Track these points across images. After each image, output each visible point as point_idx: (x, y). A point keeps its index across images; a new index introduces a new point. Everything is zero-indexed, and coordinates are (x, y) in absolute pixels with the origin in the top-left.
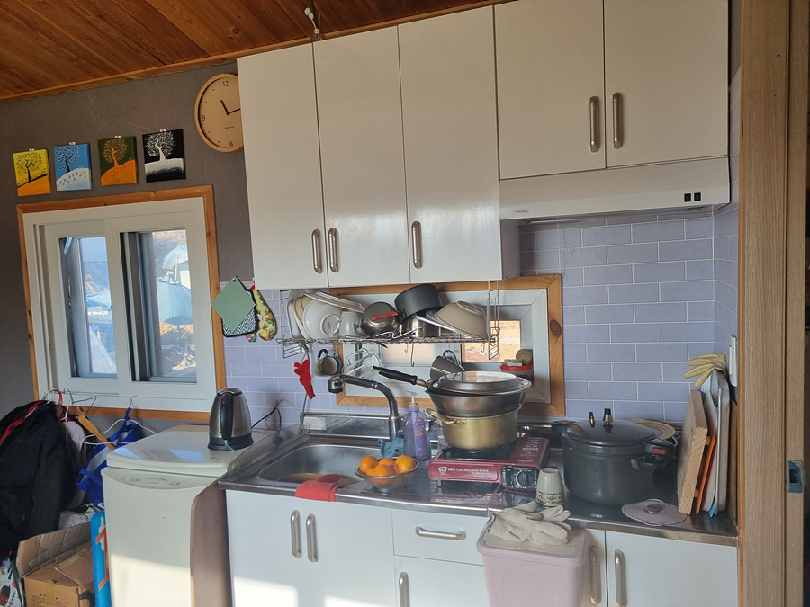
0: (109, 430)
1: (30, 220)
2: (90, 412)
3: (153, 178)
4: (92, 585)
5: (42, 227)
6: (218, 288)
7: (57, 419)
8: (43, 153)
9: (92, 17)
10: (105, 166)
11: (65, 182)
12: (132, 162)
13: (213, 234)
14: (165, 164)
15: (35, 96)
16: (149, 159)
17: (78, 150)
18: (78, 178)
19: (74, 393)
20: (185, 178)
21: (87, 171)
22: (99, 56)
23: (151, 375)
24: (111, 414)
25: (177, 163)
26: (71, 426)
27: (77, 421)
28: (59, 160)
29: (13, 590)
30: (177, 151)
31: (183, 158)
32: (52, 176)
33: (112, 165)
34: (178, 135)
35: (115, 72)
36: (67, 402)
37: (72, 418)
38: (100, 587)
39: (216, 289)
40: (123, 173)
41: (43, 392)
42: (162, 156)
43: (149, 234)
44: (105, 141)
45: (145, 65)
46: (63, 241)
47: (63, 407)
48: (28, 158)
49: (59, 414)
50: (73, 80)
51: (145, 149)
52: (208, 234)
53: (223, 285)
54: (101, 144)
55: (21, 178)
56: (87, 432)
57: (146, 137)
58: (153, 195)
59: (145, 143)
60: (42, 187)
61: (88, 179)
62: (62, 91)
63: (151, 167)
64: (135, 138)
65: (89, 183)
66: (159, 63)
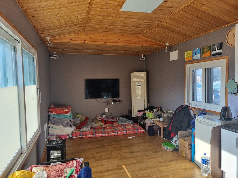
0: (199, 113)
1: (187, 66)
2: (195, 108)
3: (214, 55)
4: (191, 143)
5: (189, 67)
6: (228, 82)
7: (188, 109)
8: (191, 51)
9: (203, 22)
10: (204, 53)
11: (194, 58)
12: (210, 51)
13: (228, 68)
14: (217, 51)
15: (191, 39)
16: (213, 50)
17: (198, 50)
18: (198, 56)
19: (192, 104)
20: (222, 54)
21: (200, 54)
22: (204, 29)
23: (210, 102)
24: (199, 109)
25: (220, 51)
26: (191, 111)
27: (192, 110)
28: (194, 53)
29: (177, 141)
30: (221, 48)
31: (222, 49)
32: (192, 56)
33: (205, 53)
34: (221, 44)
35: (208, 31)
36: (191, 106)
37: (191, 109)
38: (193, 144)
39: (227, 82)
40: (207, 54)
41: (186, 103)
42: (217, 49)
43: (212, 68)
44: (204, 47)
45: (214, 28)
46: (193, 70)
47: (190, 107)
48: (188, 53)
49: (189, 108)
50: (199, 35)
51: (213, 48)
52: (226, 68)
53: (229, 81)
54: (203, 48)
55: (186, 57)
56: (194, 113)
57: (213, 45)
58: (214, 59)
59: (213, 47)
60: (190, 59)
61: (200, 56)
62: (196, 37)
63: (214, 52)
64: (211, 46)
65: (200, 57)
66: (218, 27)
